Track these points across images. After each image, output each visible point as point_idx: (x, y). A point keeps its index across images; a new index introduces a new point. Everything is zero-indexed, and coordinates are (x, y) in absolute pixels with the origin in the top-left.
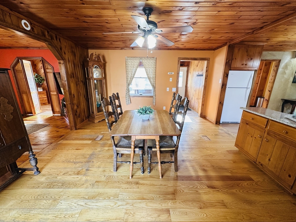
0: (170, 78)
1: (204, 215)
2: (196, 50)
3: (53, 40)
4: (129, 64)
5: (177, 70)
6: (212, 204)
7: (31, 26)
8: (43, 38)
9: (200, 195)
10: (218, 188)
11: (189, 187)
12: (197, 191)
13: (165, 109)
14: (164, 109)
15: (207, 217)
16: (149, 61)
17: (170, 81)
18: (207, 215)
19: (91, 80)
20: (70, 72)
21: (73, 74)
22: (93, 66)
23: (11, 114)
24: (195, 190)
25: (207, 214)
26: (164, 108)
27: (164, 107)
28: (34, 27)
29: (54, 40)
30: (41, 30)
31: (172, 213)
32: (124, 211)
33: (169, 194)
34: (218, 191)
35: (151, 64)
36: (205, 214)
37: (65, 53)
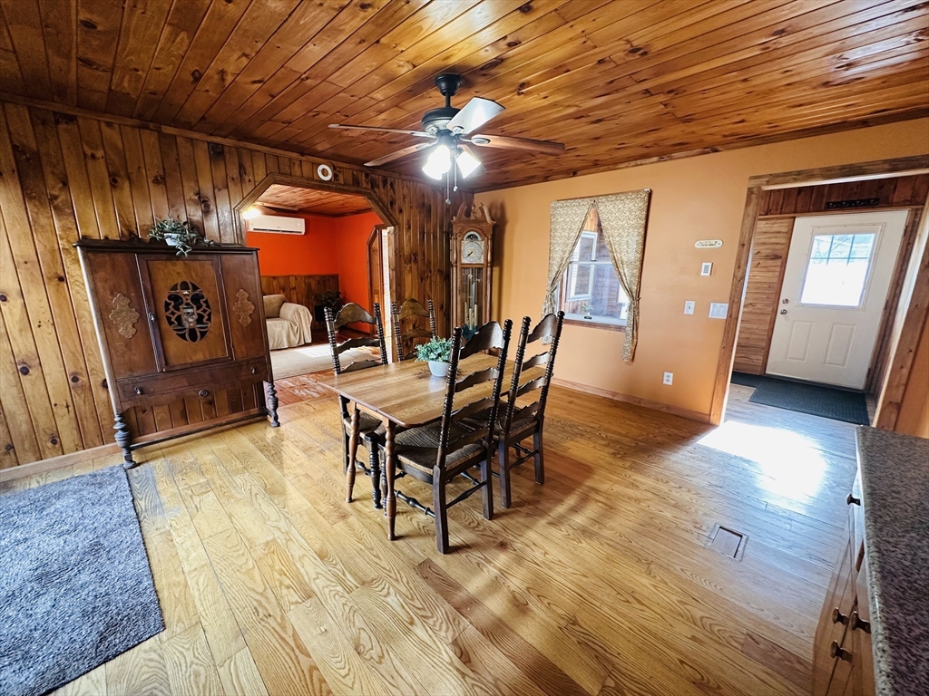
0: (704, 264)
1: (344, 668)
2: (864, 123)
3: (376, 190)
4: (560, 220)
5: (742, 233)
6: (395, 674)
7: (333, 173)
8: (354, 189)
9: (405, 634)
10: (473, 671)
11: (413, 600)
12: (412, 623)
13: (670, 383)
14: (665, 382)
15: (342, 679)
16: (621, 206)
17: (702, 274)
18: (346, 675)
19: (454, 269)
20: (407, 250)
21: (415, 255)
22: (462, 233)
23: (250, 315)
24: (412, 618)
25: (351, 675)
26: (665, 378)
27: (666, 374)
28: (340, 172)
29: (378, 187)
30: (353, 175)
31: (308, 605)
32: (269, 538)
33: (354, 575)
34: (463, 675)
35: (627, 214)
36: (347, 669)
37: (401, 211)
